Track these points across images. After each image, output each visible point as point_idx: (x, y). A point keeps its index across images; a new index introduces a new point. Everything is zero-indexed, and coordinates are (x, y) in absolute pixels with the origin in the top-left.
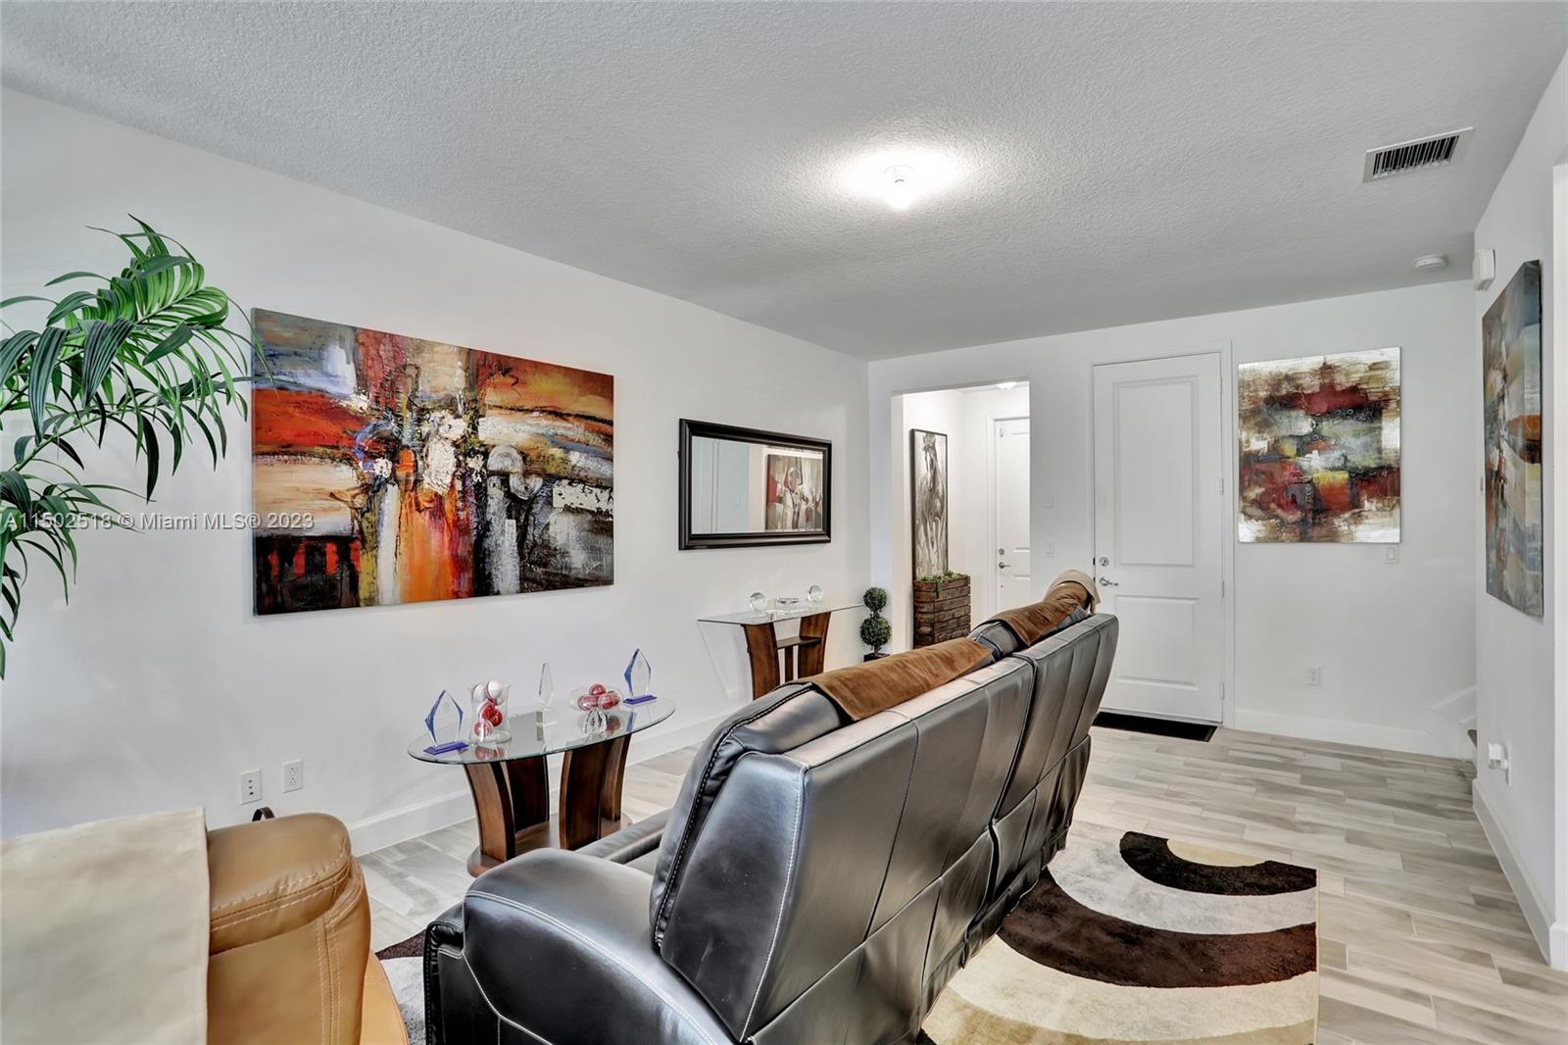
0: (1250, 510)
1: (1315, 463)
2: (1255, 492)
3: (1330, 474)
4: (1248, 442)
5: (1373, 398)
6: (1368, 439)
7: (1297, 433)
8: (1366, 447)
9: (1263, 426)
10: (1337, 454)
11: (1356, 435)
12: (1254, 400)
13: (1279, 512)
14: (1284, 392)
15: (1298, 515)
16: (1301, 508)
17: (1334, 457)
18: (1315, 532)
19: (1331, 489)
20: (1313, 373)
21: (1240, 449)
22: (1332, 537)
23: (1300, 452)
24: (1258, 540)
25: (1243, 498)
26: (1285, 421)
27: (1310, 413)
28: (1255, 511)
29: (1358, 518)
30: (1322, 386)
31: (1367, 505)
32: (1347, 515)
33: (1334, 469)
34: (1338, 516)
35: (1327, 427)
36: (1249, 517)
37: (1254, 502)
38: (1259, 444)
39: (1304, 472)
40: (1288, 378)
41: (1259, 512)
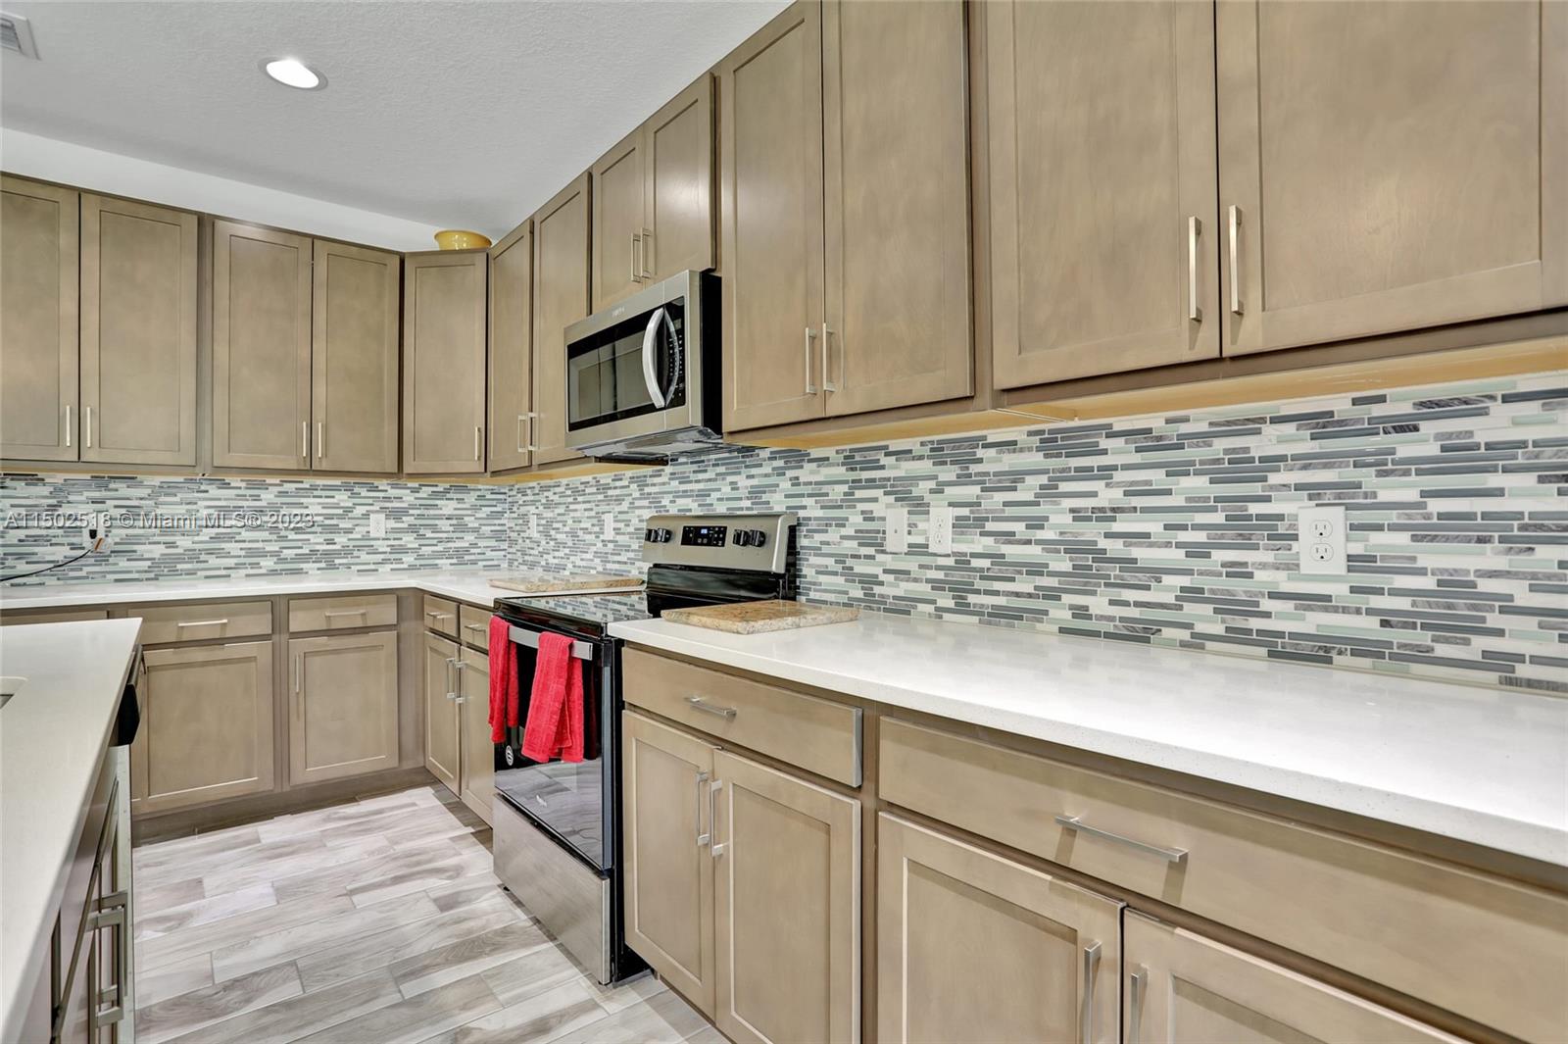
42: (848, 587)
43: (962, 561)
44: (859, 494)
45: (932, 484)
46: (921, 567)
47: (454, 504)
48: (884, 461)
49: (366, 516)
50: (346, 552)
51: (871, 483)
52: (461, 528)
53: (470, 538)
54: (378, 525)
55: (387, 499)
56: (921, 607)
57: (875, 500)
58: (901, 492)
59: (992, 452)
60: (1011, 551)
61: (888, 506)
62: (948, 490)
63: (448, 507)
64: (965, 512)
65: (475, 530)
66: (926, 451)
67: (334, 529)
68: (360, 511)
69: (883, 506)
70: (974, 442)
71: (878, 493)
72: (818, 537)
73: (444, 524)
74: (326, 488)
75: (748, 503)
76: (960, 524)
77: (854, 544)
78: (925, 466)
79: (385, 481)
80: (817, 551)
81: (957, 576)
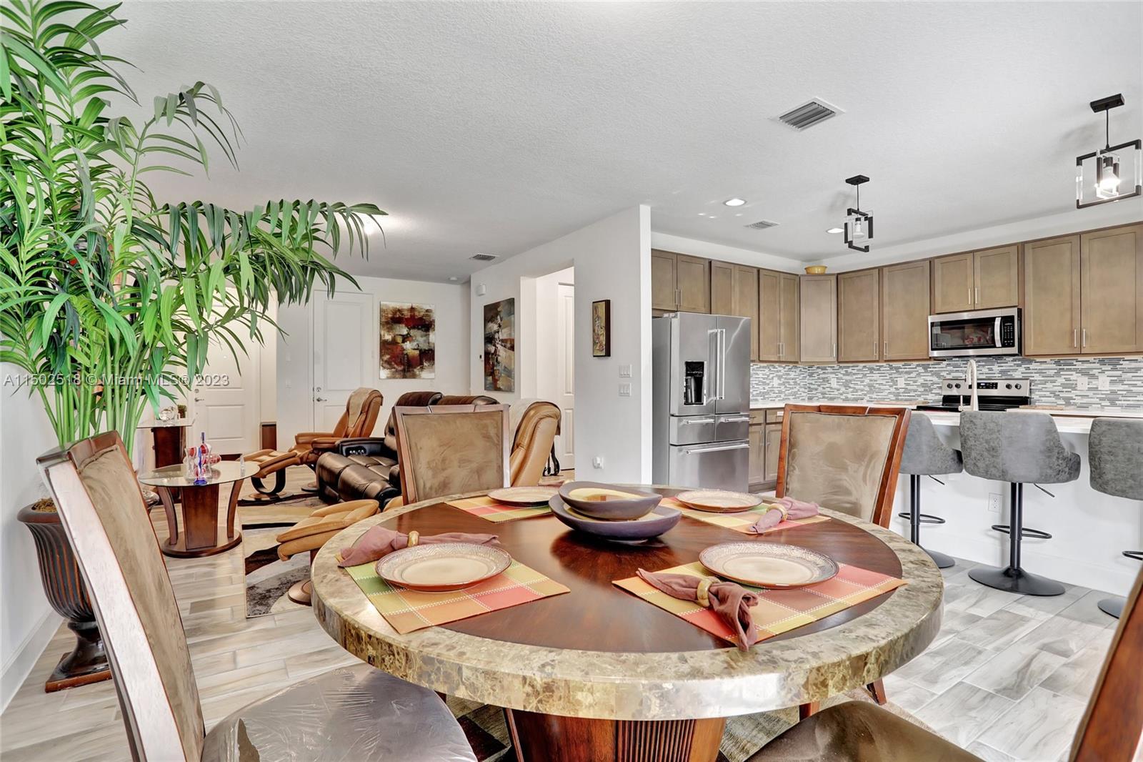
0: (384, 365)
1: (408, 347)
2: (387, 357)
3: (413, 351)
4: (384, 335)
5: (427, 323)
6: (424, 338)
7: (402, 334)
8: (425, 341)
9: (390, 330)
10: (415, 343)
11: (422, 337)
12: (387, 318)
13: (395, 366)
14: (398, 316)
15: (402, 367)
16: (404, 365)
17: (414, 345)
18: (408, 374)
19: (413, 357)
20: (408, 310)
21: (381, 338)
22: (414, 376)
23: (403, 342)
24: (388, 378)
25: (383, 360)
26: (398, 328)
27: (407, 326)
28: (385, 365)
29: (422, 368)
30: (411, 315)
31: (425, 364)
32: (419, 367)
33: (414, 349)
34: (415, 368)
35: (413, 332)
36: (384, 368)
37: (386, 361)
38: (388, 337)
39: (404, 350)
40: (399, 311)
41: (388, 366)
42: (1056, 401)
43: (1113, 392)
44: (1062, 373)
45: (1100, 371)
46: (1094, 394)
47: (794, 373)
48: (1075, 363)
49: (773, 378)
50: (768, 393)
51: (1070, 370)
52: (795, 383)
53: (798, 387)
54: (776, 382)
55: (777, 371)
56: (1093, 405)
57: (1072, 375)
58: (1084, 373)
59: (1127, 362)
60: (1134, 389)
61: (1078, 377)
62: (1106, 372)
63: (792, 375)
64: (1116, 378)
65: (799, 384)
66: (1097, 361)
67: (764, 383)
68: (771, 376)
69: (1074, 376)
70: (1119, 359)
71: (1074, 373)
72: (1040, 386)
73: (791, 382)
74: (763, 367)
75: (1000, 375)
76: (1112, 382)
77: (1061, 388)
78: (1097, 365)
79: (777, 364)
80: (1040, 390)
81: (1111, 396)
